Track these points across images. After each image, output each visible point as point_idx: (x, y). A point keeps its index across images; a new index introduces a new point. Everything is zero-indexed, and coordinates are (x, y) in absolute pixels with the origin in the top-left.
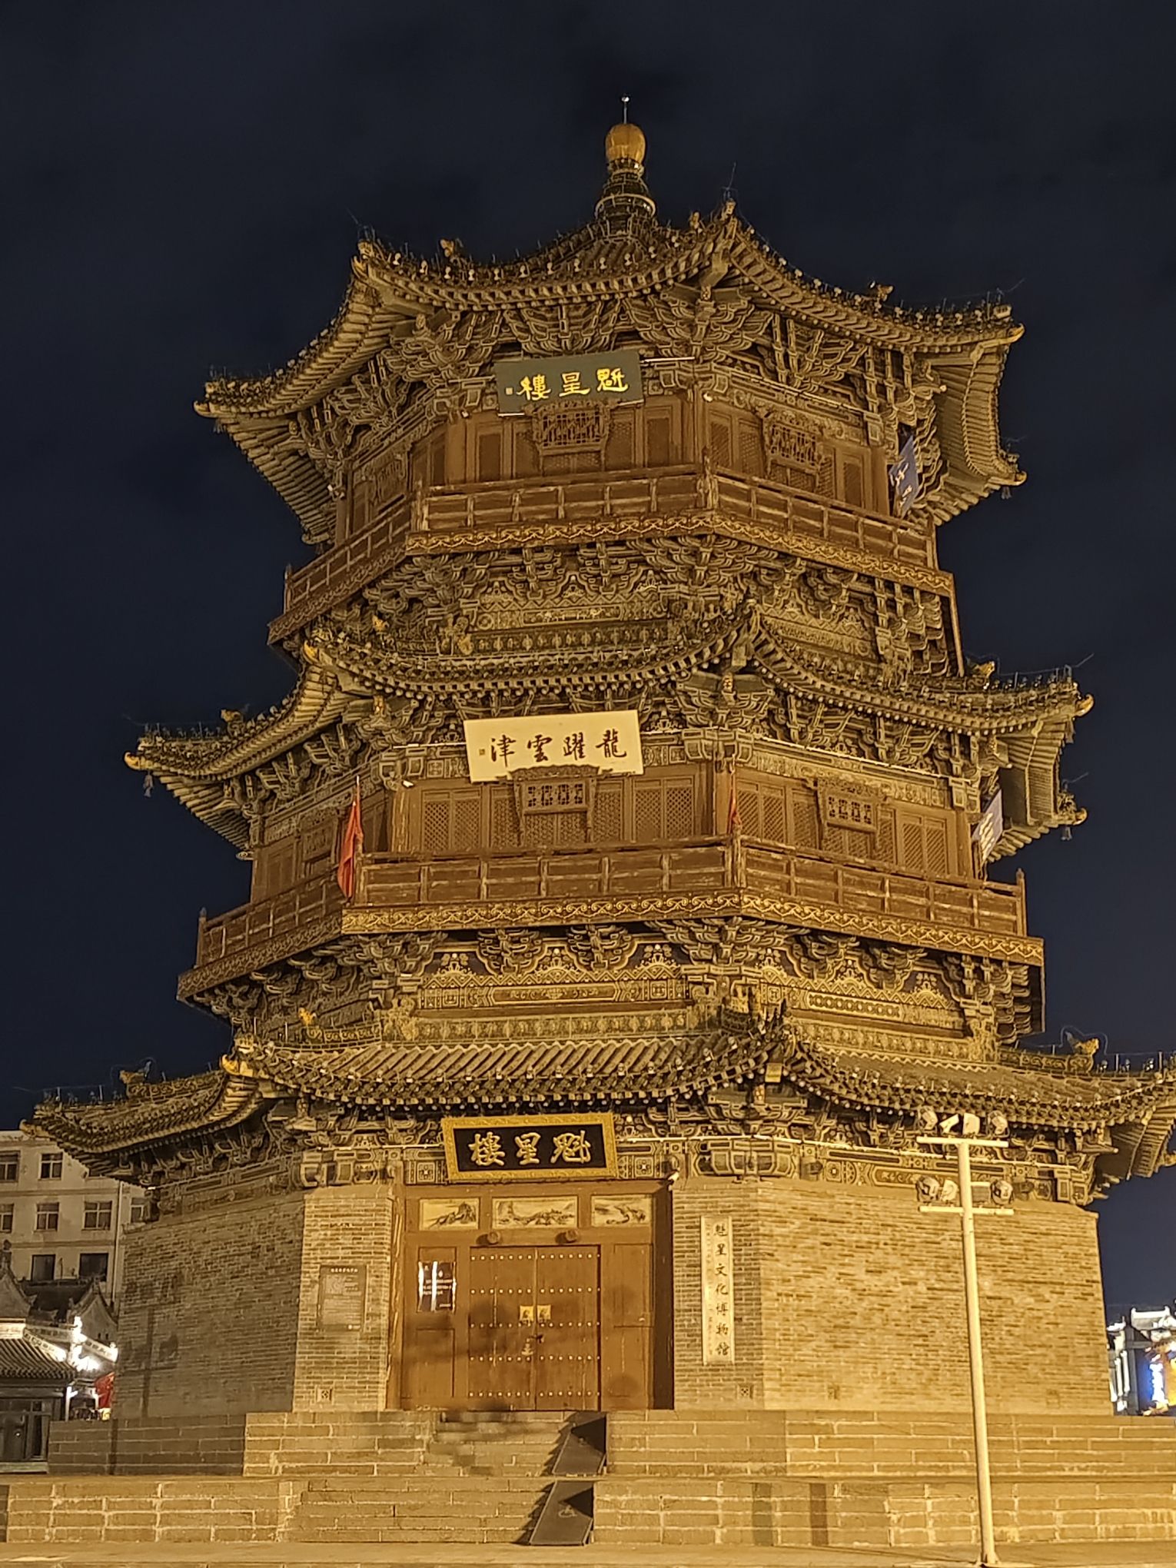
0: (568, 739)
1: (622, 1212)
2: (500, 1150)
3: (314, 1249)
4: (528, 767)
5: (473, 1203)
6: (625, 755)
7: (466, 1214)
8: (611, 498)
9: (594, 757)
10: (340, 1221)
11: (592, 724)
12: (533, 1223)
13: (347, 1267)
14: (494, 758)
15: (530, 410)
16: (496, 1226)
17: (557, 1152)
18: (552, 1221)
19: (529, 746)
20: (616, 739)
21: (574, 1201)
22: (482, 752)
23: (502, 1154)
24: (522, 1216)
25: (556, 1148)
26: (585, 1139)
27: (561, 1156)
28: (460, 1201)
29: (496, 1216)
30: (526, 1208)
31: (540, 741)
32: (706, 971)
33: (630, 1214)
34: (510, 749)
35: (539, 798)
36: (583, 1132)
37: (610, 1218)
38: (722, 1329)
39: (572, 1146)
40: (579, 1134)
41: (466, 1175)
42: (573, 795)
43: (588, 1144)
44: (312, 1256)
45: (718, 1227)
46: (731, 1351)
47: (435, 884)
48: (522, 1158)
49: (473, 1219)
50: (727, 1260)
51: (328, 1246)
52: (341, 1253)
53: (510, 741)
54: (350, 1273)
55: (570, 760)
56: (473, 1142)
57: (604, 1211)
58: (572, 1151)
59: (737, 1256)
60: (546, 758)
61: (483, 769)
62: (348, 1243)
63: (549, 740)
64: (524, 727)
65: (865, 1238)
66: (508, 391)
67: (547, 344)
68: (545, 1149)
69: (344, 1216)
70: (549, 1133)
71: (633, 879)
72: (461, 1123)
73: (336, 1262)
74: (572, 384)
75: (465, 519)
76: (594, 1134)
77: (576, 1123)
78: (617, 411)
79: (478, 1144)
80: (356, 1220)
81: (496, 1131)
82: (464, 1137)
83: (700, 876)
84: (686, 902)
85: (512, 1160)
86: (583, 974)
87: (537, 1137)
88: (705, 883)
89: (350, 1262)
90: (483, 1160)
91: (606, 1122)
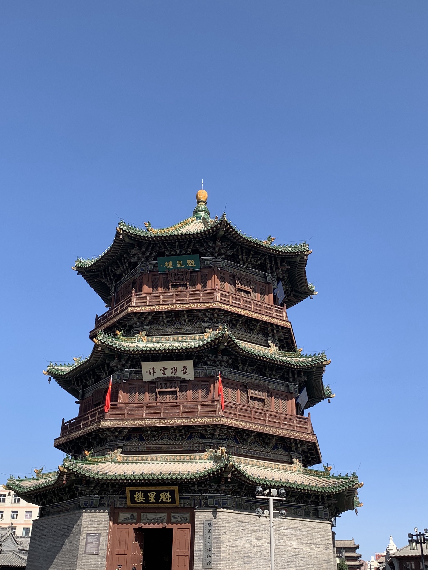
0: (172, 368)
1: (180, 518)
2: (143, 497)
3: (85, 527)
4: (161, 376)
5: (135, 514)
6: (189, 374)
7: (133, 518)
8: (189, 297)
9: (180, 374)
10: (93, 519)
11: (179, 364)
12: (153, 521)
13: (94, 534)
14: (150, 374)
15: (167, 271)
16: (142, 521)
17: (161, 498)
18: (159, 520)
19: (161, 371)
20: (186, 369)
21: (165, 514)
22: (147, 372)
23: (144, 499)
24: (149, 518)
25: (161, 497)
26: (170, 494)
27: (162, 500)
28: (131, 513)
29: (142, 518)
30: (151, 516)
31: (164, 369)
32: (210, 441)
33: (183, 519)
34: (155, 371)
35: (163, 386)
36: (169, 492)
37: (177, 520)
38: (209, 557)
39: (165, 497)
40: (168, 493)
41: (133, 505)
42: (173, 386)
43: (170, 496)
44: (84, 530)
46: (211, 563)
47: (129, 412)
48: (150, 500)
49: (135, 519)
50: (211, 534)
51: (89, 526)
52: (93, 529)
53: (155, 369)
54: (96, 536)
55: (173, 375)
56: (135, 494)
57: (175, 517)
58: (165, 499)
59: (214, 533)
60: (166, 374)
61: (147, 377)
62: (96, 526)
63: (166, 369)
64: (159, 365)
66: (161, 266)
67: (173, 253)
68: (157, 497)
69: (94, 517)
70: (158, 492)
71: (190, 412)
72: (132, 488)
73: (91, 532)
74: (180, 264)
75: (146, 302)
76: (172, 493)
77: (167, 489)
78: (192, 272)
79: (137, 495)
80: (98, 519)
81: (142, 491)
82: (133, 493)
83: (209, 411)
84: (204, 420)
85: (147, 501)
86: (173, 442)
87: (155, 493)
88: (210, 414)
89: (96, 532)
90: (138, 500)
91: (176, 489)
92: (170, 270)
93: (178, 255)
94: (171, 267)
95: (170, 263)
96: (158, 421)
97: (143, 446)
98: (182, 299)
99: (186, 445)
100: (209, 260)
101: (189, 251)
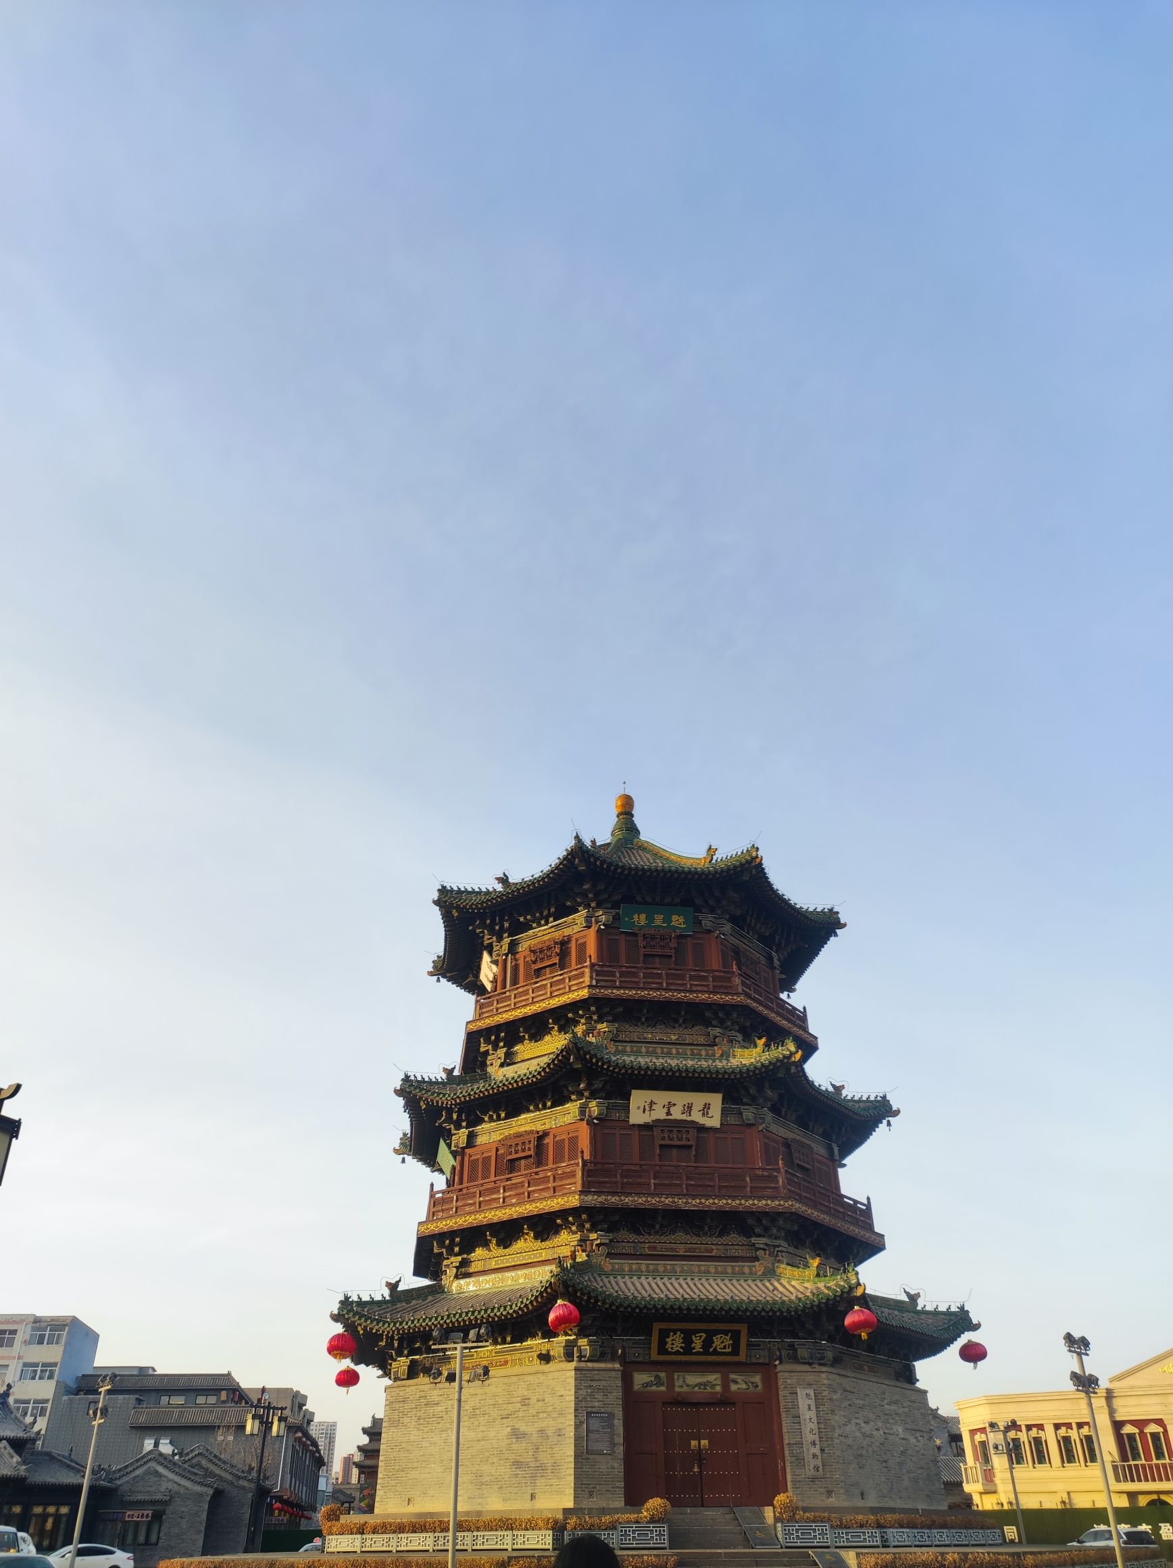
0: (685, 1105)
1: (746, 1383)
2: (682, 1343)
3: (581, 1401)
4: (662, 1118)
5: (663, 1375)
6: (712, 1117)
7: (659, 1382)
8: (690, 980)
9: (696, 1117)
10: (594, 1384)
11: (698, 1099)
12: (697, 1388)
13: (601, 1413)
14: (644, 1112)
15: (636, 930)
16: (677, 1389)
17: (714, 1345)
18: (708, 1388)
19: (664, 1107)
20: (709, 1108)
21: (718, 1376)
22: (639, 1108)
23: (683, 1345)
24: (691, 1383)
25: (713, 1342)
26: (730, 1338)
27: (716, 1348)
28: (655, 1373)
29: (677, 1384)
30: (693, 1379)
31: (671, 1105)
32: (765, 1242)
33: (750, 1384)
34: (653, 1108)
35: (666, 1136)
36: (730, 1334)
37: (739, 1386)
38: (814, 1456)
39: (722, 1342)
40: (727, 1336)
41: (662, 1358)
42: (684, 1136)
43: (731, 1342)
44: (580, 1405)
45: (807, 1394)
46: (821, 1469)
47: (625, 1181)
48: (694, 1348)
49: (662, 1385)
50: (813, 1414)
51: (589, 1399)
52: (597, 1404)
53: (655, 1104)
54: (603, 1417)
55: (684, 1117)
56: (669, 1337)
57: (736, 1382)
58: (722, 1346)
59: (818, 1412)
60: (671, 1115)
61: (637, 1116)
62: (600, 1397)
63: (675, 1105)
64: (662, 1097)
65: (862, 1402)
66: (627, 919)
67: (648, 899)
68: (708, 1343)
69: (597, 1380)
70: (710, 1335)
71: (731, 1187)
72: (664, 1326)
73: (594, 1410)
74: (659, 920)
75: (615, 981)
76: (736, 1336)
77: (727, 1328)
78: (680, 937)
79: (671, 1338)
80: (604, 1383)
81: (682, 1331)
82: (664, 1335)
83: (766, 1188)
84: (764, 1202)
85: (688, 1349)
86: (695, 1239)
87: (704, 1335)
88: (768, 1192)
89: (602, 1410)
90: (672, 1348)
91: (743, 1329)
92: (641, 928)
93: (657, 904)
94: (643, 924)
95: (643, 916)
96: (684, 1201)
97: (642, 1245)
98: (678, 982)
99: (718, 1247)
100: (707, 921)
101: (677, 900)
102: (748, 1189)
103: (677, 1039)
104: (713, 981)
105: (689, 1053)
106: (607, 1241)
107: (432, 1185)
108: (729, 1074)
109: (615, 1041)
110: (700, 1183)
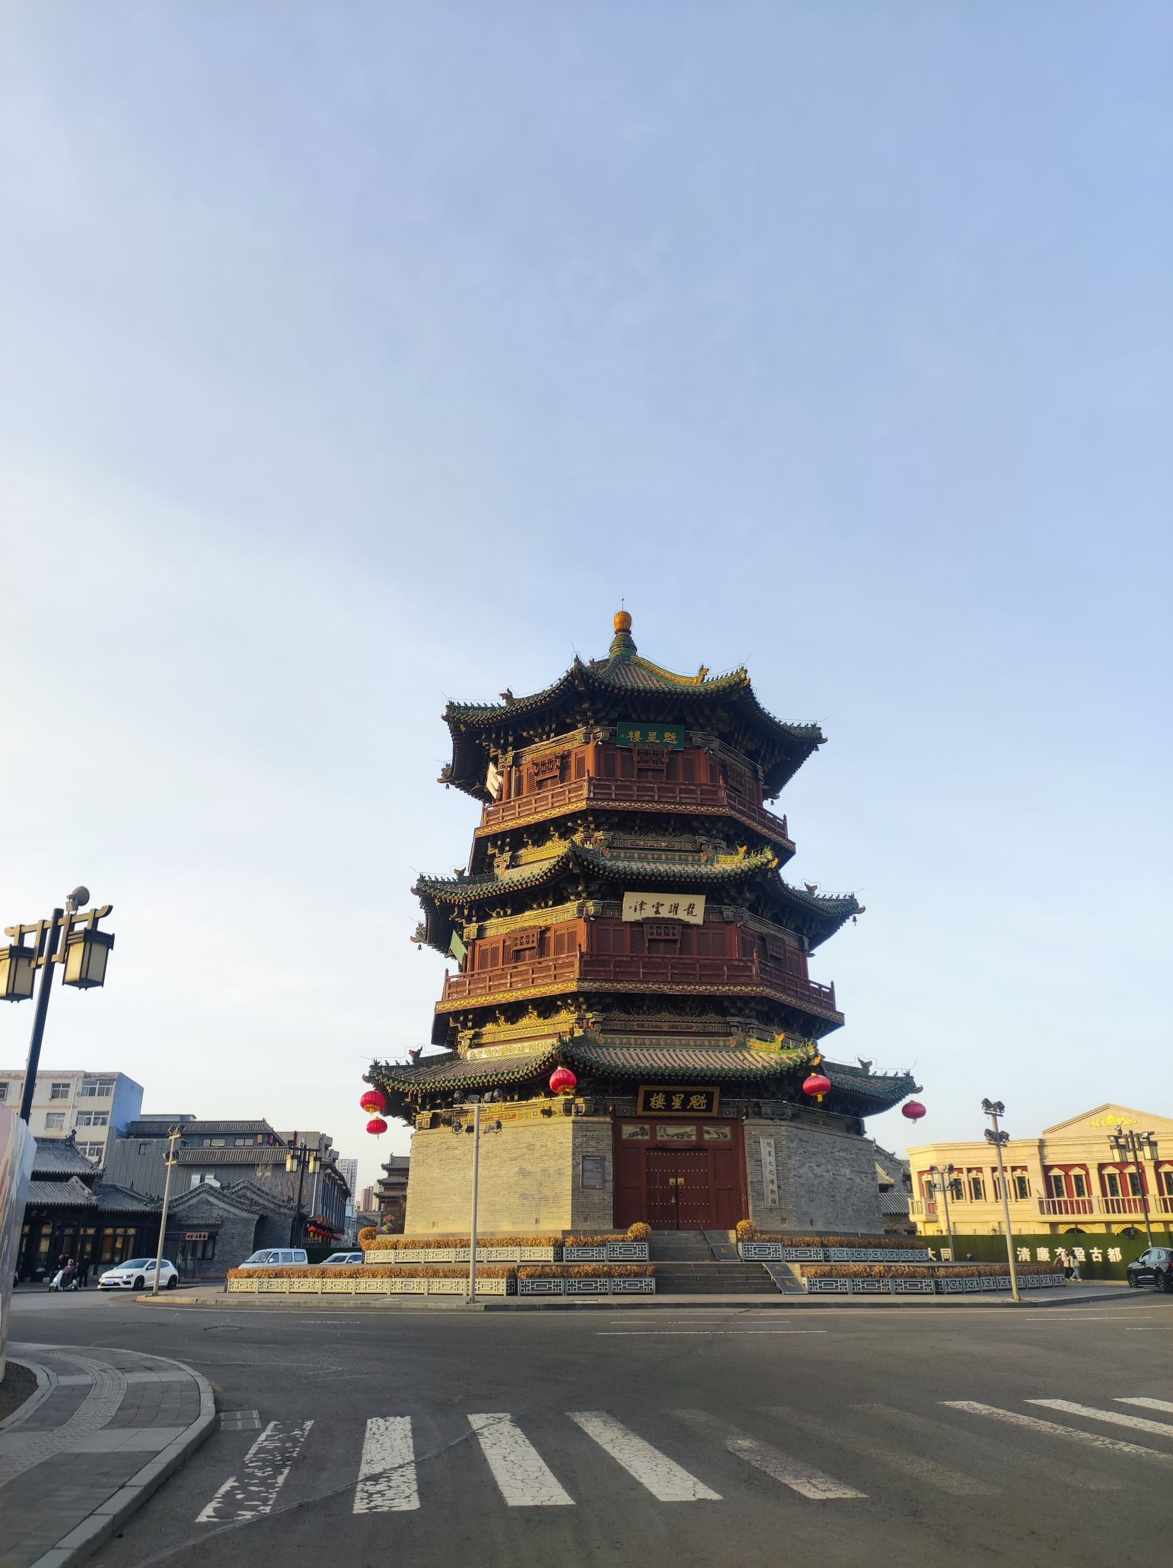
0: (672, 905)
1: (717, 1134)
3: (578, 1147)
4: (651, 916)
5: (647, 1127)
6: (696, 915)
7: (643, 1132)
8: (680, 793)
9: (682, 915)
10: (589, 1133)
11: (684, 900)
12: (675, 1137)
13: (594, 1157)
14: (635, 911)
15: (631, 746)
16: (659, 1138)
17: (691, 1104)
18: (685, 1137)
19: (653, 907)
20: (693, 908)
21: (694, 1128)
22: (631, 907)
23: (665, 1103)
24: (670, 1134)
25: (691, 1101)
26: (705, 1098)
27: (692, 1106)
28: (640, 1126)
29: (659, 1134)
30: (672, 1130)
31: (659, 905)
33: (721, 1135)
34: (643, 907)
35: (655, 931)
36: (704, 1095)
37: (712, 1136)
38: (772, 1191)
39: (698, 1102)
41: (646, 1113)
42: (671, 932)
43: (706, 1101)
44: (577, 1150)
45: (768, 1143)
46: (777, 1202)
47: (618, 970)
48: (674, 1106)
49: (647, 1134)
50: (772, 1159)
51: (584, 1146)
52: (591, 1150)
53: (645, 904)
54: (596, 1160)
55: (671, 915)
56: (652, 1097)
57: (708, 1133)
58: (698, 1104)
59: (777, 1157)
60: (659, 913)
61: (629, 915)
62: (594, 1144)
63: (663, 905)
64: (651, 898)
65: (815, 1150)
66: (622, 736)
67: (643, 717)
68: (685, 1102)
69: (591, 1131)
70: (688, 1096)
71: (712, 975)
72: (649, 1088)
73: (588, 1154)
74: (652, 736)
75: (611, 794)
76: (709, 1097)
77: (703, 1090)
78: (672, 752)
79: (655, 1098)
80: (598, 1133)
81: (664, 1092)
82: (648, 1095)
83: (741, 976)
84: (739, 988)
85: (668, 1106)
86: (678, 1018)
87: (683, 1096)
88: (743, 980)
89: (596, 1154)
90: (655, 1106)
91: (716, 1091)
92: (636, 744)
93: (652, 722)
94: (637, 740)
95: (638, 733)
96: (669, 987)
97: (632, 1023)
98: (669, 795)
99: (698, 1025)
100: (697, 737)
101: (670, 719)
102: (726, 977)
103: (667, 846)
104: (701, 794)
105: (677, 858)
106: (601, 1020)
107: (447, 971)
108: (712, 879)
109: (611, 848)
110: (684, 972)
